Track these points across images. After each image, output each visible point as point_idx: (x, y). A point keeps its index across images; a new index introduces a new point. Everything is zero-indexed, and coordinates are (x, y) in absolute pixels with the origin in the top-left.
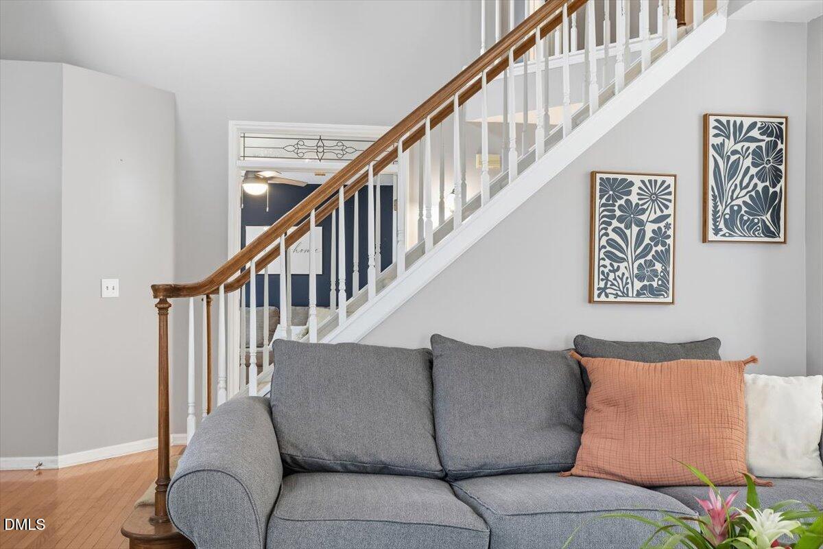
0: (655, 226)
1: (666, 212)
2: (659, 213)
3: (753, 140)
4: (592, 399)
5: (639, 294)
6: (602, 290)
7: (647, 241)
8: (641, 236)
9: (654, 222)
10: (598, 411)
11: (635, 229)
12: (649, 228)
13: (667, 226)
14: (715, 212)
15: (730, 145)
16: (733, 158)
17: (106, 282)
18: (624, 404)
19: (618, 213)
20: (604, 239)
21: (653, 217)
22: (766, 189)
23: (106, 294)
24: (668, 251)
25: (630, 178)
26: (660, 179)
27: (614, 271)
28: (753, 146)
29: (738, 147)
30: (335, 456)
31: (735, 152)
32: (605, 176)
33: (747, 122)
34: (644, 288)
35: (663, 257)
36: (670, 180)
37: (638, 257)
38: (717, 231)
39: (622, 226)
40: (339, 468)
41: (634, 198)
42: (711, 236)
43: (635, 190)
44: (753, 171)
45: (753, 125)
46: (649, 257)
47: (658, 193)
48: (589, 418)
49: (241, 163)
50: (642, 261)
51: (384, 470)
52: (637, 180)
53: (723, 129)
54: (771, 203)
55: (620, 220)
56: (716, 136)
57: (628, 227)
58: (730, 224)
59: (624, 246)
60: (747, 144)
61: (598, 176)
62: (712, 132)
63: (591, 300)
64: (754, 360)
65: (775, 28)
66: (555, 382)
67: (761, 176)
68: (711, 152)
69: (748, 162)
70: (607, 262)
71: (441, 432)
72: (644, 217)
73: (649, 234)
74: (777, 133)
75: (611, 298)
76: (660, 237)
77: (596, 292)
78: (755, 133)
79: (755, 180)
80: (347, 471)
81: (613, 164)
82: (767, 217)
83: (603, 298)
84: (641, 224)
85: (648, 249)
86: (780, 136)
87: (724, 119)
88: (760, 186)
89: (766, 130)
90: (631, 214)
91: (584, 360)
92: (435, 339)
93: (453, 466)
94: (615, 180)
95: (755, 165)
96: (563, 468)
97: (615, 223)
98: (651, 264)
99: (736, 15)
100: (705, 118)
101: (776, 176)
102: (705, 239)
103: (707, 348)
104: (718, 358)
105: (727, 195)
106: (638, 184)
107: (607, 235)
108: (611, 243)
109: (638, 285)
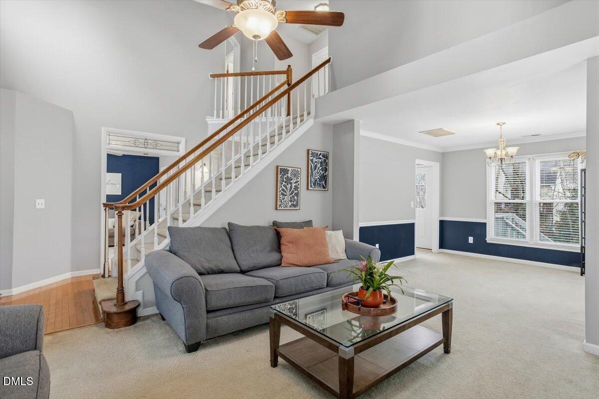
0: (295, 184)
1: (298, 180)
2: (296, 180)
3: (320, 158)
4: (282, 241)
5: (290, 207)
6: (280, 205)
7: (293, 189)
8: (291, 187)
9: (295, 183)
10: (286, 245)
11: (289, 185)
12: (294, 185)
13: (298, 185)
14: (311, 181)
15: (315, 160)
16: (316, 164)
17: (38, 201)
18: (295, 242)
19: (285, 180)
20: (281, 188)
21: (294, 181)
22: (323, 174)
23: (38, 207)
24: (298, 192)
25: (288, 168)
26: (296, 169)
27: (283, 199)
28: (320, 160)
29: (317, 160)
30: (205, 269)
31: (316, 162)
32: (281, 167)
33: (319, 153)
34: (292, 204)
35: (297, 195)
36: (299, 170)
37: (290, 194)
38: (311, 186)
39: (286, 184)
40: (206, 273)
41: (289, 175)
42: (310, 188)
43: (289, 172)
44: (320, 168)
45: (320, 154)
46: (293, 195)
47: (296, 174)
48: (283, 247)
49: (108, 147)
50: (291, 196)
51: (222, 272)
52: (290, 169)
53: (313, 154)
54: (324, 178)
55: (286, 182)
56: (311, 156)
57: (288, 184)
58: (314, 184)
59: (286, 190)
60: (319, 160)
61: (279, 167)
62: (310, 155)
63: (276, 209)
64: (328, 226)
65: (325, 125)
66: (271, 235)
67: (322, 169)
68: (310, 161)
69: (319, 165)
70: (281, 196)
71: (237, 257)
72: (292, 181)
73: (293, 187)
74: (326, 157)
75: (283, 208)
76: (296, 188)
77: (278, 206)
78: (321, 156)
79: (321, 171)
80: (209, 273)
81: (283, 164)
82: (323, 182)
83: (280, 208)
84: (291, 183)
85: (293, 192)
86: (327, 158)
87: (313, 152)
88: (322, 173)
89: (324, 156)
90: (289, 180)
91: (278, 229)
92: (229, 224)
93: (243, 268)
94: (284, 169)
95: (321, 166)
96: (278, 264)
97: (284, 183)
98: (293, 197)
99: (317, 120)
100: (308, 150)
101: (326, 170)
102: (308, 189)
103: (309, 223)
104: (312, 226)
105: (314, 175)
106: (290, 171)
107: (281, 187)
108: (283, 190)
109: (290, 204)
